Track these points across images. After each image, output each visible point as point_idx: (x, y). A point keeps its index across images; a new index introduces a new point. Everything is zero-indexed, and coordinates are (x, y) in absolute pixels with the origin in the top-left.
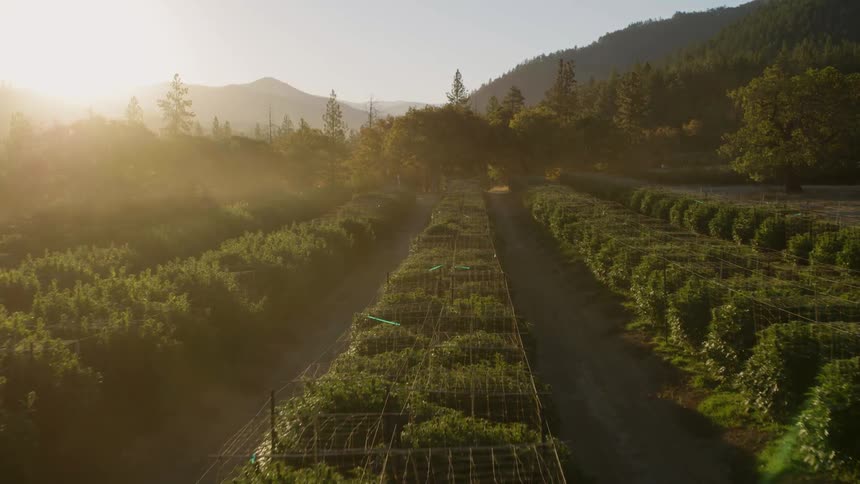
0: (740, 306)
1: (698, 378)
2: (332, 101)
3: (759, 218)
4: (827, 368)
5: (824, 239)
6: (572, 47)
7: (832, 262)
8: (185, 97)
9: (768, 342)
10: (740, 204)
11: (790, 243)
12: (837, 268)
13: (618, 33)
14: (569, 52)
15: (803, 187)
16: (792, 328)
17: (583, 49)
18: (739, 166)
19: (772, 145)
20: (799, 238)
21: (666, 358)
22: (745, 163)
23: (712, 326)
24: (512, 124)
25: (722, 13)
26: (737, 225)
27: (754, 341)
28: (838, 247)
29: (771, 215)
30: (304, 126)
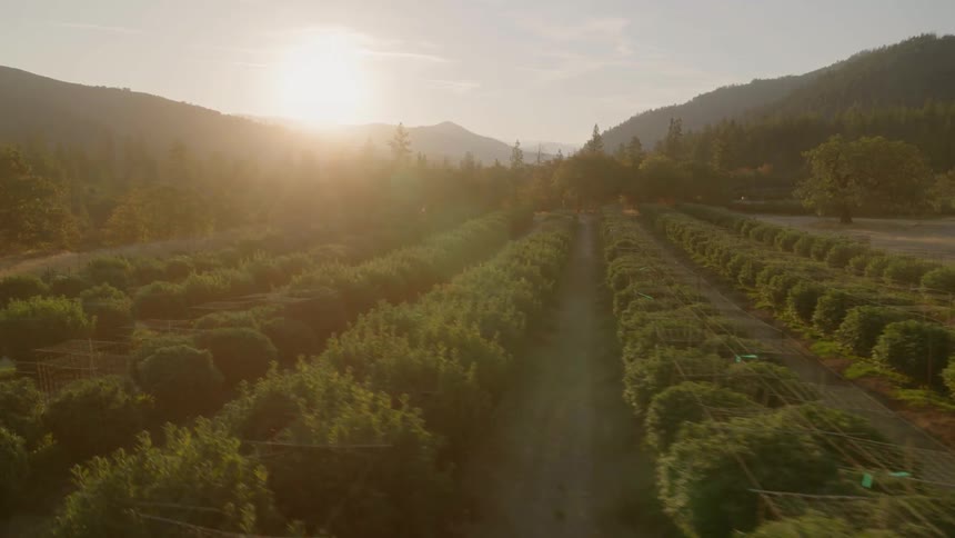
0: (834, 296)
1: (807, 334)
2: (516, 148)
3: (829, 244)
4: (888, 326)
5: (875, 261)
6: (672, 104)
7: (880, 275)
8: (406, 139)
9: (853, 315)
10: (813, 233)
11: (851, 262)
12: (884, 278)
13: (708, 94)
14: (670, 108)
15: (854, 220)
16: (866, 309)
17: (681, 106)
18: (807, 203)
19: (832, 190)
20: (858, 259)
21: (785, 324)
22: (812, 202)
23: (818, 307)
24: (641, 167)
25: (790, 80)
26: (813, 249)
27: (844, 315)
28: (885, 266)
29: (838, 243)
30: (497, 164)
